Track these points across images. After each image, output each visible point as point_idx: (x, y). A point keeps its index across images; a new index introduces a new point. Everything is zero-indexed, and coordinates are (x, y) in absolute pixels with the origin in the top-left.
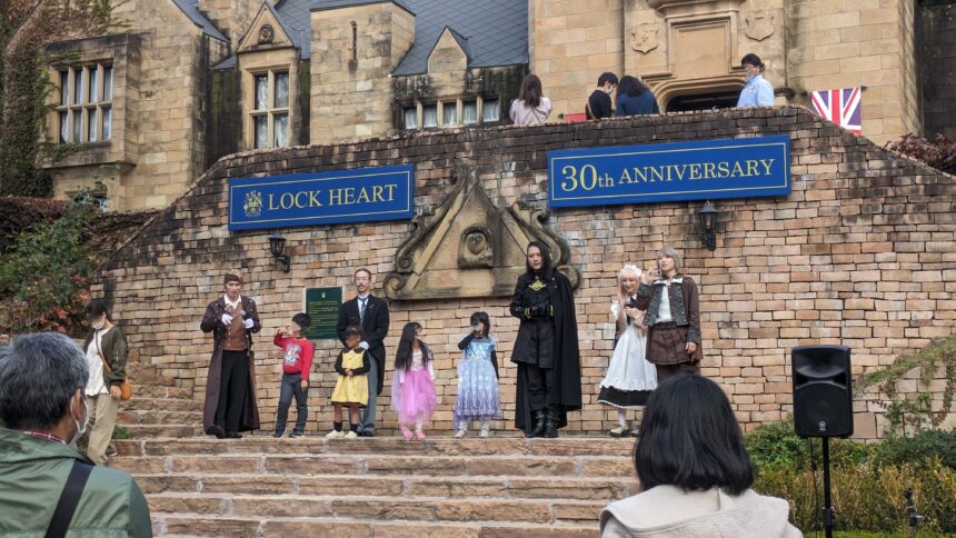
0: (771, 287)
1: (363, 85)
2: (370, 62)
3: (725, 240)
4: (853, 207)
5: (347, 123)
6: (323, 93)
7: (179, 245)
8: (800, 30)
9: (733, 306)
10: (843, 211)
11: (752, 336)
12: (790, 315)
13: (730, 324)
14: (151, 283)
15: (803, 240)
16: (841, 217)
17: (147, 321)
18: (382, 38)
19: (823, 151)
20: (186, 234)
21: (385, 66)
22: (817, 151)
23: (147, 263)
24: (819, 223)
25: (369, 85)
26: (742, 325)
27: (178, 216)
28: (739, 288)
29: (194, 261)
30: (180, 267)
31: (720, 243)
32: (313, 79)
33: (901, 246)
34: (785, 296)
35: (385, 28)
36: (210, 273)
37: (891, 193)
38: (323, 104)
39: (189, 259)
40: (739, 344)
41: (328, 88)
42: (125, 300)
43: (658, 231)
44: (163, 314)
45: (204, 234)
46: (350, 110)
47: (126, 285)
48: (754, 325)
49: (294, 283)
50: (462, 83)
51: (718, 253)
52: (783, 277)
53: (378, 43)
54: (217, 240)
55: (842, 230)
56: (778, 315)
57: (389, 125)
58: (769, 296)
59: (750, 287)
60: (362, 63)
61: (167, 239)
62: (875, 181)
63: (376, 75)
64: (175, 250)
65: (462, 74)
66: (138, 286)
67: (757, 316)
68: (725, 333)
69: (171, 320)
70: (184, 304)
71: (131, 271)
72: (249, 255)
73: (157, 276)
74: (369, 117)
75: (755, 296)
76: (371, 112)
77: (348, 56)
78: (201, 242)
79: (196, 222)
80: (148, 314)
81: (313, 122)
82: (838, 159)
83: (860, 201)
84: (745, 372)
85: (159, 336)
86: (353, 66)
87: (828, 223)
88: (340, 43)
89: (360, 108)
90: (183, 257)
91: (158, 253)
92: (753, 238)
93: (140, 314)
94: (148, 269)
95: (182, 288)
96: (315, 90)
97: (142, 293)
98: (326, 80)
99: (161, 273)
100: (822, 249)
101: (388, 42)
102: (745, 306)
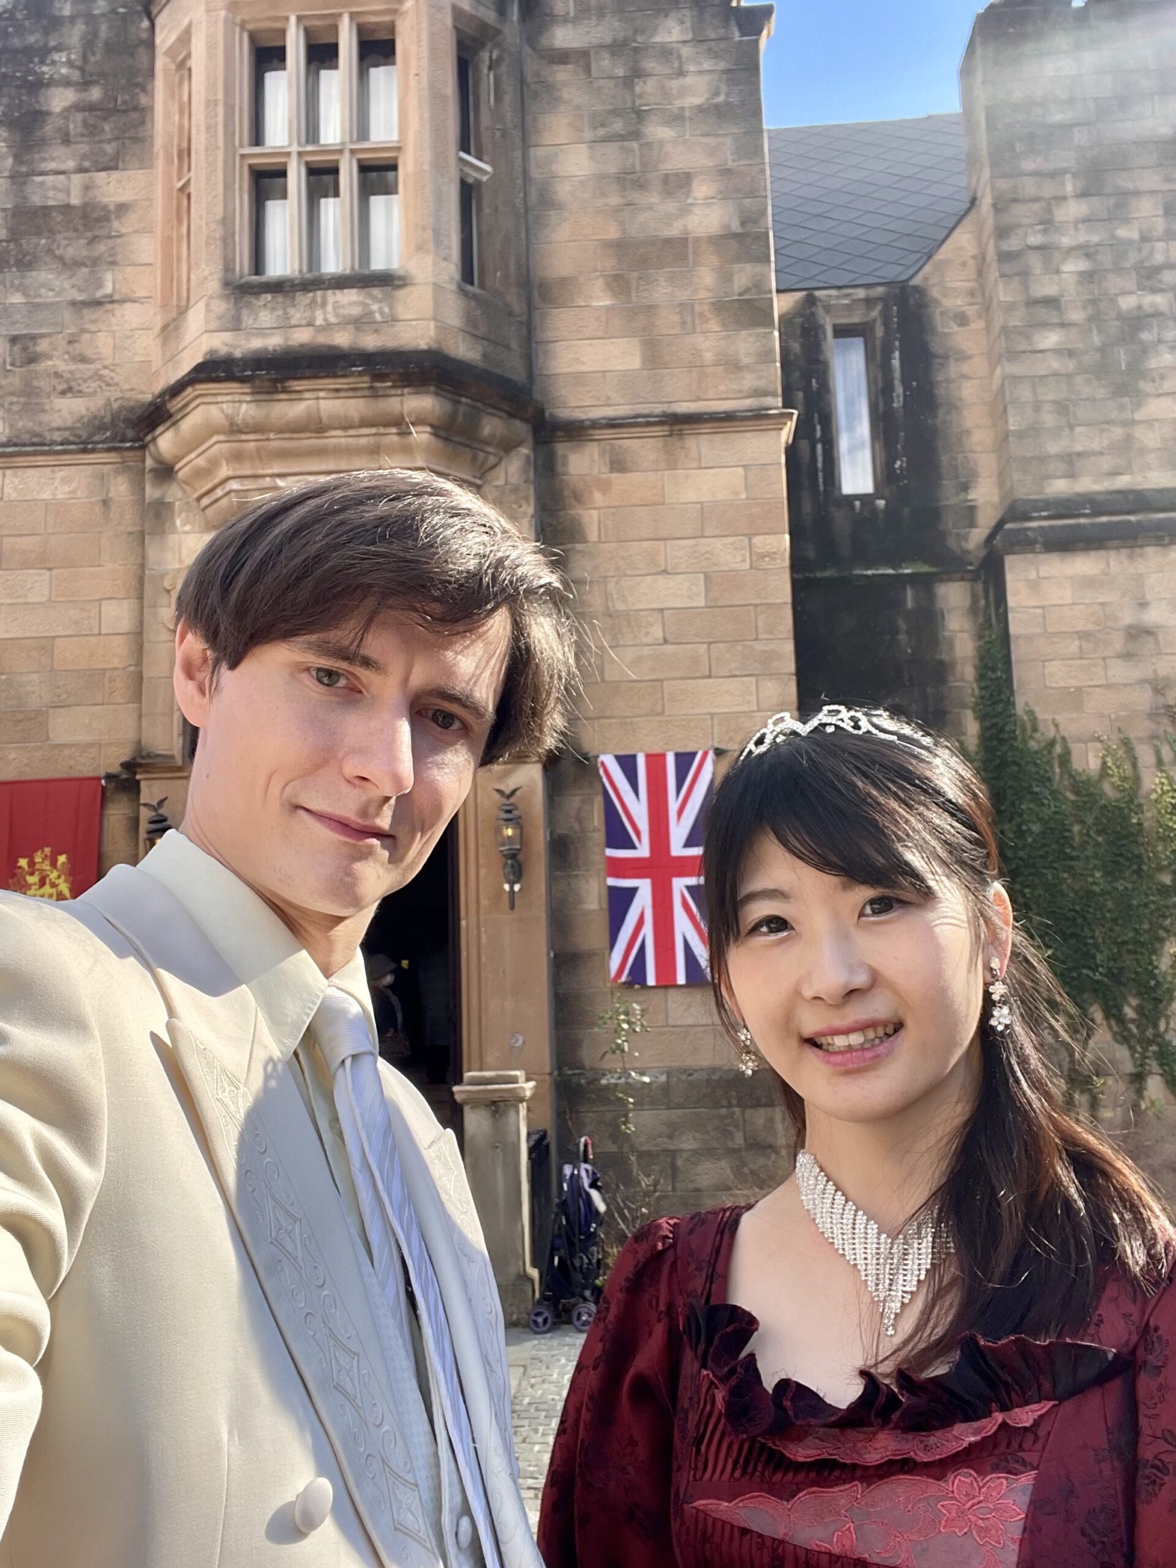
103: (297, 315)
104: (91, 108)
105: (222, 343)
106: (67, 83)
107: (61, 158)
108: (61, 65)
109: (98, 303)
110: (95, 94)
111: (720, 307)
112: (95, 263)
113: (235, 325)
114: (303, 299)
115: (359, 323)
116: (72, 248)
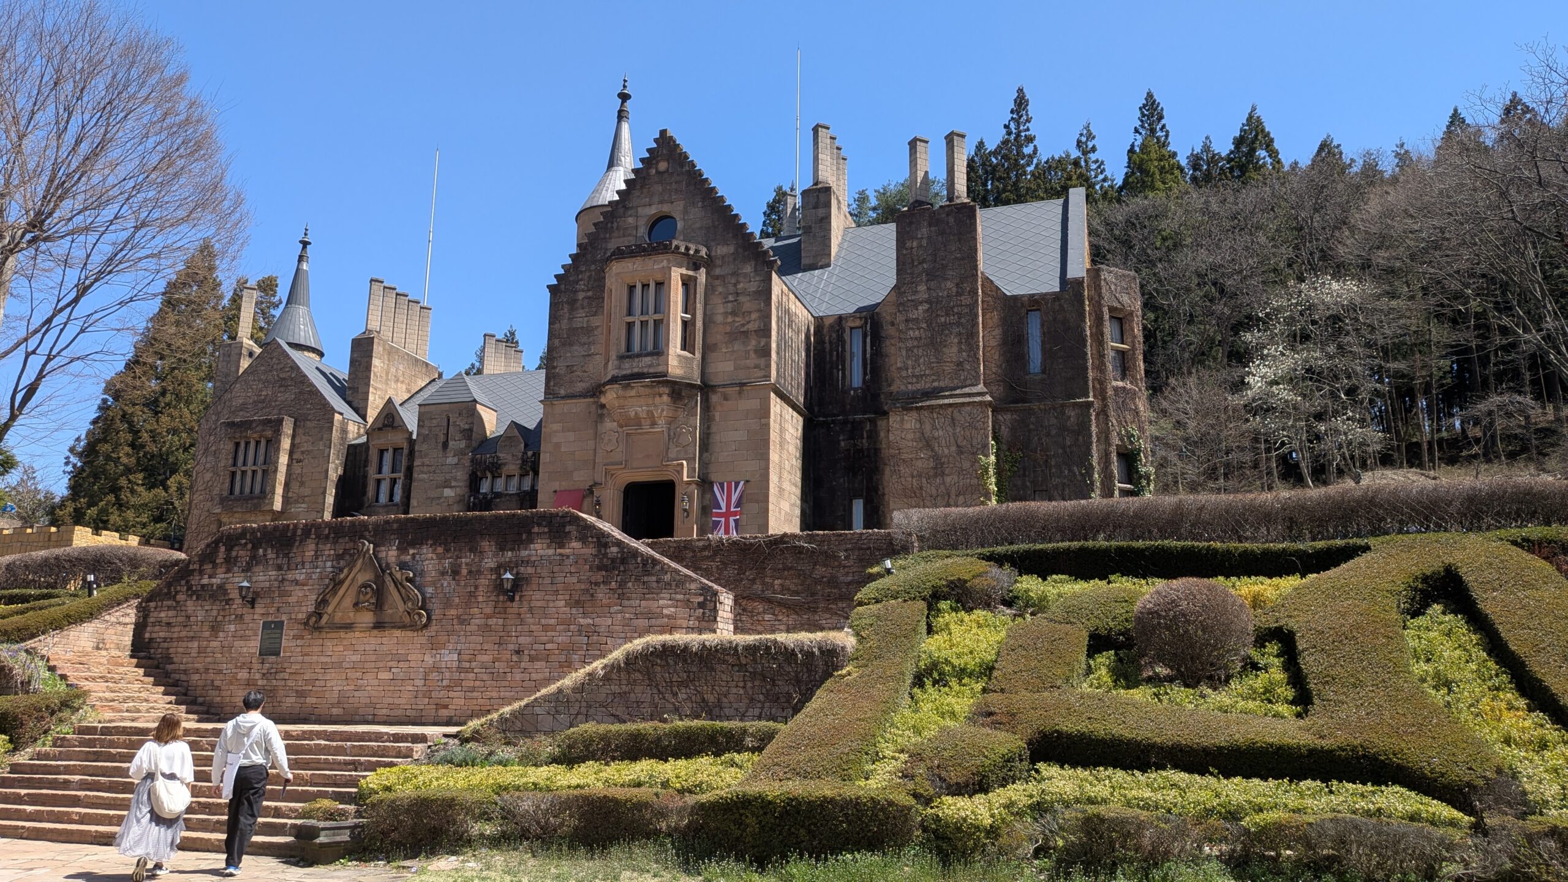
0: (546, 628)
1: (451, 460)
2: (457, 443)
3: (521, 597)
4: (599, 576)
5: (437, 487)
6: (423, 465)
7: (189, 588)
8: (711, 441)
9: (522, 640)
10: (593, 579)
11: (532, 659)
12: (555, 646)
13: (518, 652)
14: (171, 613)
15: (567, 597)
16: (591, 583)
17: (165, 640)
18: (467, 427)
19: (583, 539)
20: (195, 580)
21: (467, 447)
22: (580, 540)
23: (169, 599)
24: (578, 586)
25: (455, 460)
26: (526, 652)
27: (191, 567)
28: (526, 628)
29: (198, 599)
30: (189, 603)
31: (517, 598)
32: (417, 454)
33: (626, 603)
34: (553, 634)
35: (470, 420)
36: (207, 608)
37: (622, 569)
38: (422, 472)
39: (194, 598)
40: (523, 665)
41: (426, 461)
42: (154, 624)
43: (481, 589)
44: (175, 635)
45: (205, 581)
46: (440, 478)
47: (155, 614)
48: (533, 652)
49: (256, 617)
50: (520, 462)
51: (515, 604)
52: (553, 621)
53: (465, 430)
54: (212, 585)
55: (591, 591)
56: (548, 646)
57: (467, 490)
58: (543, 633)
59: (533, 628)
60: (451, 443)
61: (183, 582)
62: (613, 560)
63: (461, 453)
64: (188, 590)
65: (520, 455)
66: (163, 615)
67: (535, 646)
68: (515, 658)
69: (180, 639)
70: (188, 629)
71: (160, 604)
72: (231, 596)
73: (175, 608)
74: (453, 484)
75: (535, 634)
76: (456, 480)
77: (442, 438)
78: (203, 586)
79: (201, 572)
80: (167, 635)
81: (414, 484)
82: (592, 546)
83: (604, 573)
84: (525, 684)
85: (171, 651)
86: (445, 445)
87: (583, 587)
88: (438, 429)
89: (448, 476)
90: (191, 596)
91: (177, 593)
92: (538, 595)
93: (162, 635)
94: (170, 603)
95: (188, 617)
96: (417, 462)
97: (165, 620)
98: (426, 455)
99: (178, 606)
100: (578, 603)
101: (471, 430)
102: (529, 639)
103: (635, 364)
104: (589, 298)
105: (615, 372)
106: (583, 291)
107: (581, 313)
108: (581, 285)
109: (589, 355)
110: (590, 294)
111: (756, 351)
112: (589, 344)
113: (619, 368)
114: (636, 360)
115: (650, 366)
116: (584, 339)
